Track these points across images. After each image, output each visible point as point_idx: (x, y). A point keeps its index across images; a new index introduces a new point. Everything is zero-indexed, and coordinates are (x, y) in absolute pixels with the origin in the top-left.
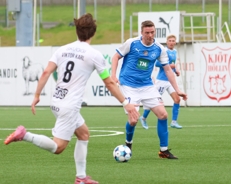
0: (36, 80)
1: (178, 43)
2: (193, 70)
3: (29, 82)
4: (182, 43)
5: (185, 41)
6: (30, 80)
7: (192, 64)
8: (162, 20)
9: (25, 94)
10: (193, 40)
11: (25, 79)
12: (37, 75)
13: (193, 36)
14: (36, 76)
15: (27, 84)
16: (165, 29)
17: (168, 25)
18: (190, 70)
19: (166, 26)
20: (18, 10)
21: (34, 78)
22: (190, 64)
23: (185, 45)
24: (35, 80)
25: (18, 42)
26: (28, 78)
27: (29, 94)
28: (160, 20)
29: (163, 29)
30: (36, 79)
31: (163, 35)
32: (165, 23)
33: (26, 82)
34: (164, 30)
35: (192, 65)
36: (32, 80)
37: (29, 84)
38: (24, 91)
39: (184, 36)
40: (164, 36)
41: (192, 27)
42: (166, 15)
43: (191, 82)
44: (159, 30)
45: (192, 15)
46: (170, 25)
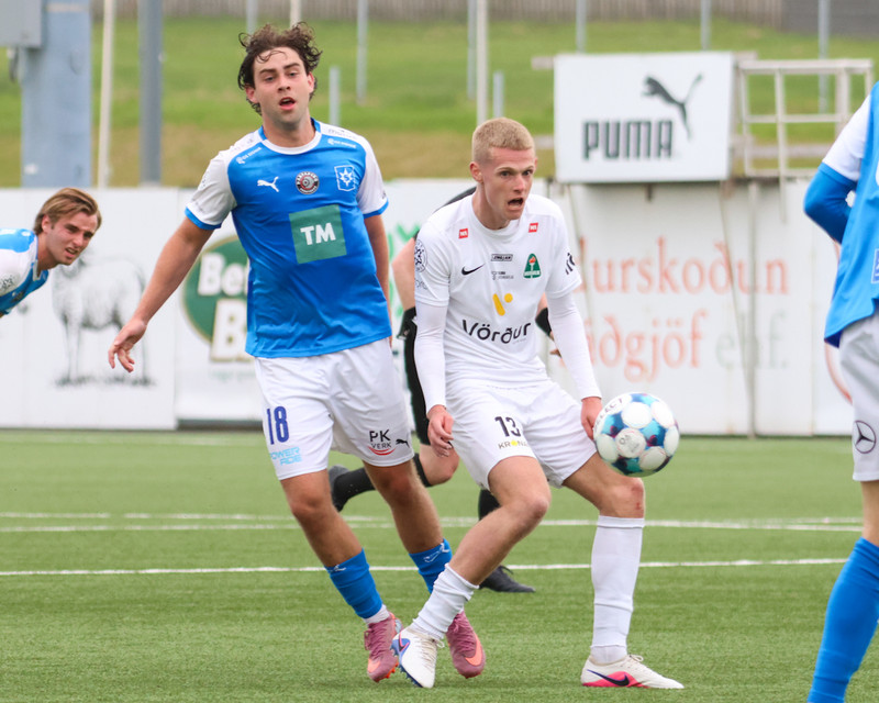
0: (109, 323)
1: (724, 182)
2: (784, 289)
3: (79, 332)
4: (739, 182)
5: (750, 171)
6: (87, 324)
7: (781, 265)
8: (656, 88)
9: (65, 381)
10: (783, 171)
11: (65, 319)
12: (116, 305)
13: (783, 151)
14: (110, 307)
15: (74, 339)
16: (670, 124)
17: (682, 106)
18: (770, 288)
19: (672, 113)
20: (36, 41)
21: (101, 317)
22: (769, 267)
23: (754, 189)
24: (105, 326)
25: (31, 169)
26: (77, 314)
27: (81, 380)
28: (645, 88)
29: (660, 124)
30: (110, 319)
31: (660, 147)
32: (668, 98)
33: (67, 333)
34: (664, 128)
35: (777, 271)
36: (95, 323)
37: (79, 342)
38: (60, 366)
39: (748, 153)
40: (663, 152)
41: (781, 117)
42: (675, 68)
43: (773, 337)
44: (643, 129)
45: (780, 70)
46: (690, 108)
